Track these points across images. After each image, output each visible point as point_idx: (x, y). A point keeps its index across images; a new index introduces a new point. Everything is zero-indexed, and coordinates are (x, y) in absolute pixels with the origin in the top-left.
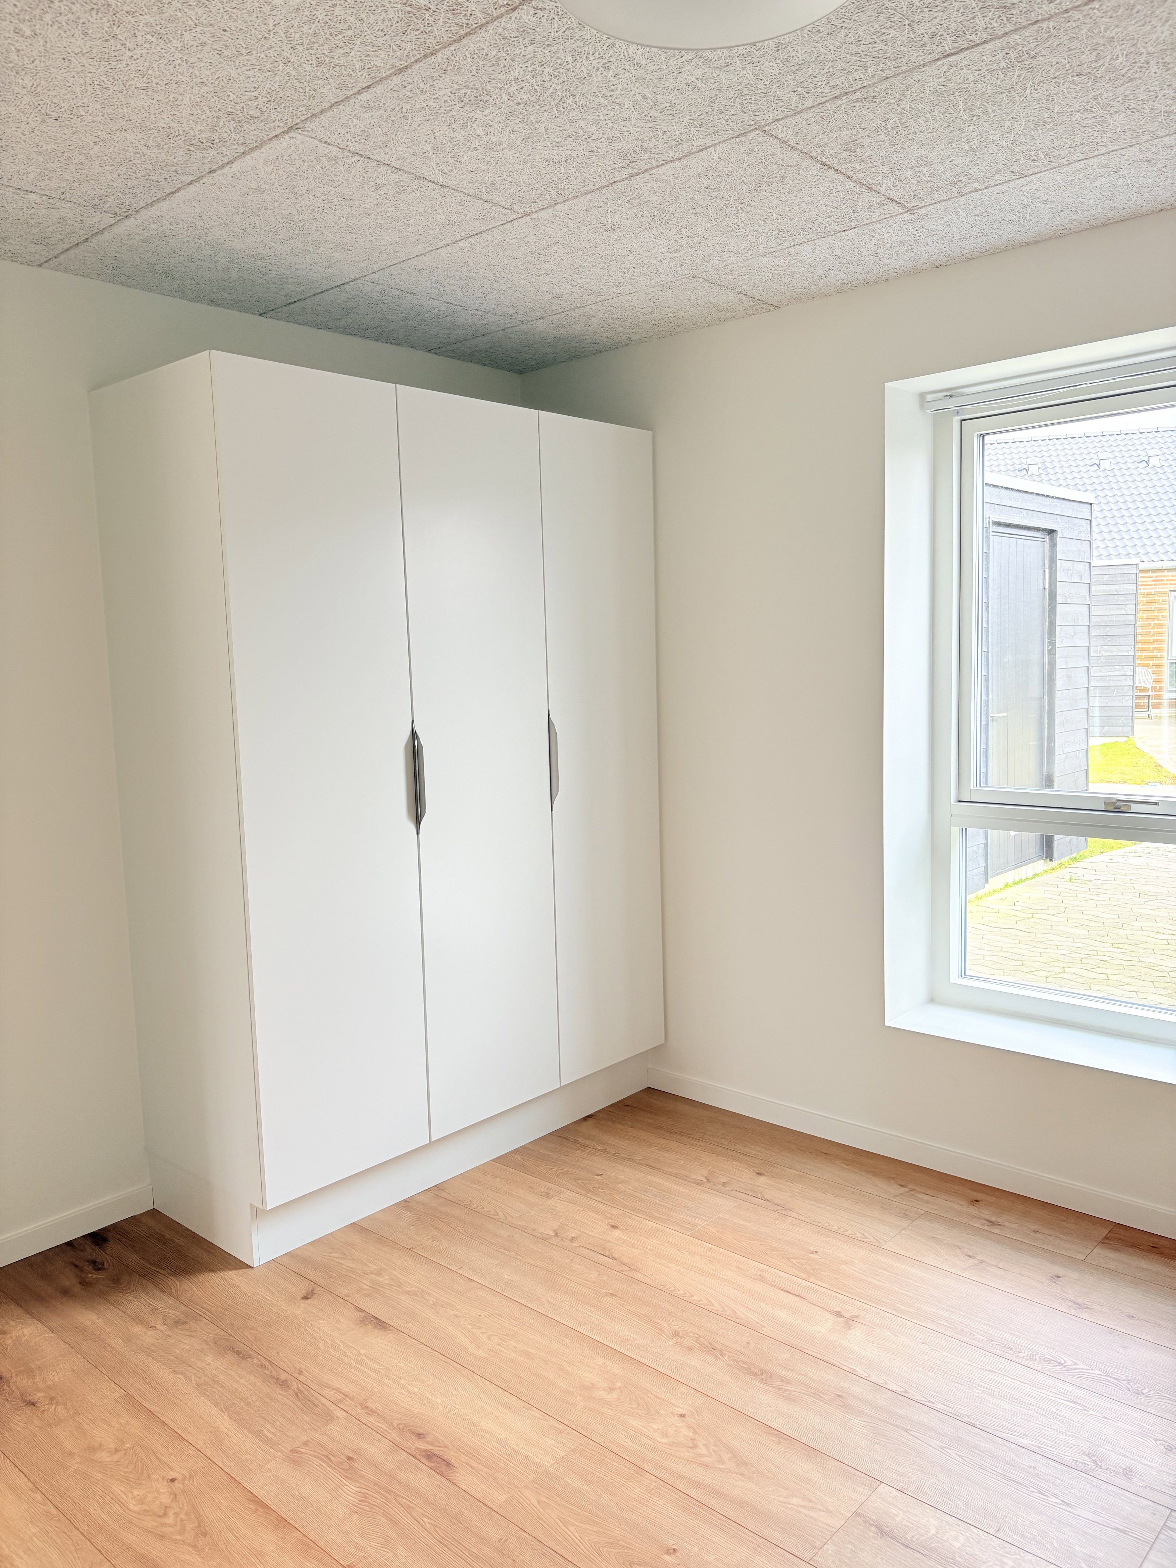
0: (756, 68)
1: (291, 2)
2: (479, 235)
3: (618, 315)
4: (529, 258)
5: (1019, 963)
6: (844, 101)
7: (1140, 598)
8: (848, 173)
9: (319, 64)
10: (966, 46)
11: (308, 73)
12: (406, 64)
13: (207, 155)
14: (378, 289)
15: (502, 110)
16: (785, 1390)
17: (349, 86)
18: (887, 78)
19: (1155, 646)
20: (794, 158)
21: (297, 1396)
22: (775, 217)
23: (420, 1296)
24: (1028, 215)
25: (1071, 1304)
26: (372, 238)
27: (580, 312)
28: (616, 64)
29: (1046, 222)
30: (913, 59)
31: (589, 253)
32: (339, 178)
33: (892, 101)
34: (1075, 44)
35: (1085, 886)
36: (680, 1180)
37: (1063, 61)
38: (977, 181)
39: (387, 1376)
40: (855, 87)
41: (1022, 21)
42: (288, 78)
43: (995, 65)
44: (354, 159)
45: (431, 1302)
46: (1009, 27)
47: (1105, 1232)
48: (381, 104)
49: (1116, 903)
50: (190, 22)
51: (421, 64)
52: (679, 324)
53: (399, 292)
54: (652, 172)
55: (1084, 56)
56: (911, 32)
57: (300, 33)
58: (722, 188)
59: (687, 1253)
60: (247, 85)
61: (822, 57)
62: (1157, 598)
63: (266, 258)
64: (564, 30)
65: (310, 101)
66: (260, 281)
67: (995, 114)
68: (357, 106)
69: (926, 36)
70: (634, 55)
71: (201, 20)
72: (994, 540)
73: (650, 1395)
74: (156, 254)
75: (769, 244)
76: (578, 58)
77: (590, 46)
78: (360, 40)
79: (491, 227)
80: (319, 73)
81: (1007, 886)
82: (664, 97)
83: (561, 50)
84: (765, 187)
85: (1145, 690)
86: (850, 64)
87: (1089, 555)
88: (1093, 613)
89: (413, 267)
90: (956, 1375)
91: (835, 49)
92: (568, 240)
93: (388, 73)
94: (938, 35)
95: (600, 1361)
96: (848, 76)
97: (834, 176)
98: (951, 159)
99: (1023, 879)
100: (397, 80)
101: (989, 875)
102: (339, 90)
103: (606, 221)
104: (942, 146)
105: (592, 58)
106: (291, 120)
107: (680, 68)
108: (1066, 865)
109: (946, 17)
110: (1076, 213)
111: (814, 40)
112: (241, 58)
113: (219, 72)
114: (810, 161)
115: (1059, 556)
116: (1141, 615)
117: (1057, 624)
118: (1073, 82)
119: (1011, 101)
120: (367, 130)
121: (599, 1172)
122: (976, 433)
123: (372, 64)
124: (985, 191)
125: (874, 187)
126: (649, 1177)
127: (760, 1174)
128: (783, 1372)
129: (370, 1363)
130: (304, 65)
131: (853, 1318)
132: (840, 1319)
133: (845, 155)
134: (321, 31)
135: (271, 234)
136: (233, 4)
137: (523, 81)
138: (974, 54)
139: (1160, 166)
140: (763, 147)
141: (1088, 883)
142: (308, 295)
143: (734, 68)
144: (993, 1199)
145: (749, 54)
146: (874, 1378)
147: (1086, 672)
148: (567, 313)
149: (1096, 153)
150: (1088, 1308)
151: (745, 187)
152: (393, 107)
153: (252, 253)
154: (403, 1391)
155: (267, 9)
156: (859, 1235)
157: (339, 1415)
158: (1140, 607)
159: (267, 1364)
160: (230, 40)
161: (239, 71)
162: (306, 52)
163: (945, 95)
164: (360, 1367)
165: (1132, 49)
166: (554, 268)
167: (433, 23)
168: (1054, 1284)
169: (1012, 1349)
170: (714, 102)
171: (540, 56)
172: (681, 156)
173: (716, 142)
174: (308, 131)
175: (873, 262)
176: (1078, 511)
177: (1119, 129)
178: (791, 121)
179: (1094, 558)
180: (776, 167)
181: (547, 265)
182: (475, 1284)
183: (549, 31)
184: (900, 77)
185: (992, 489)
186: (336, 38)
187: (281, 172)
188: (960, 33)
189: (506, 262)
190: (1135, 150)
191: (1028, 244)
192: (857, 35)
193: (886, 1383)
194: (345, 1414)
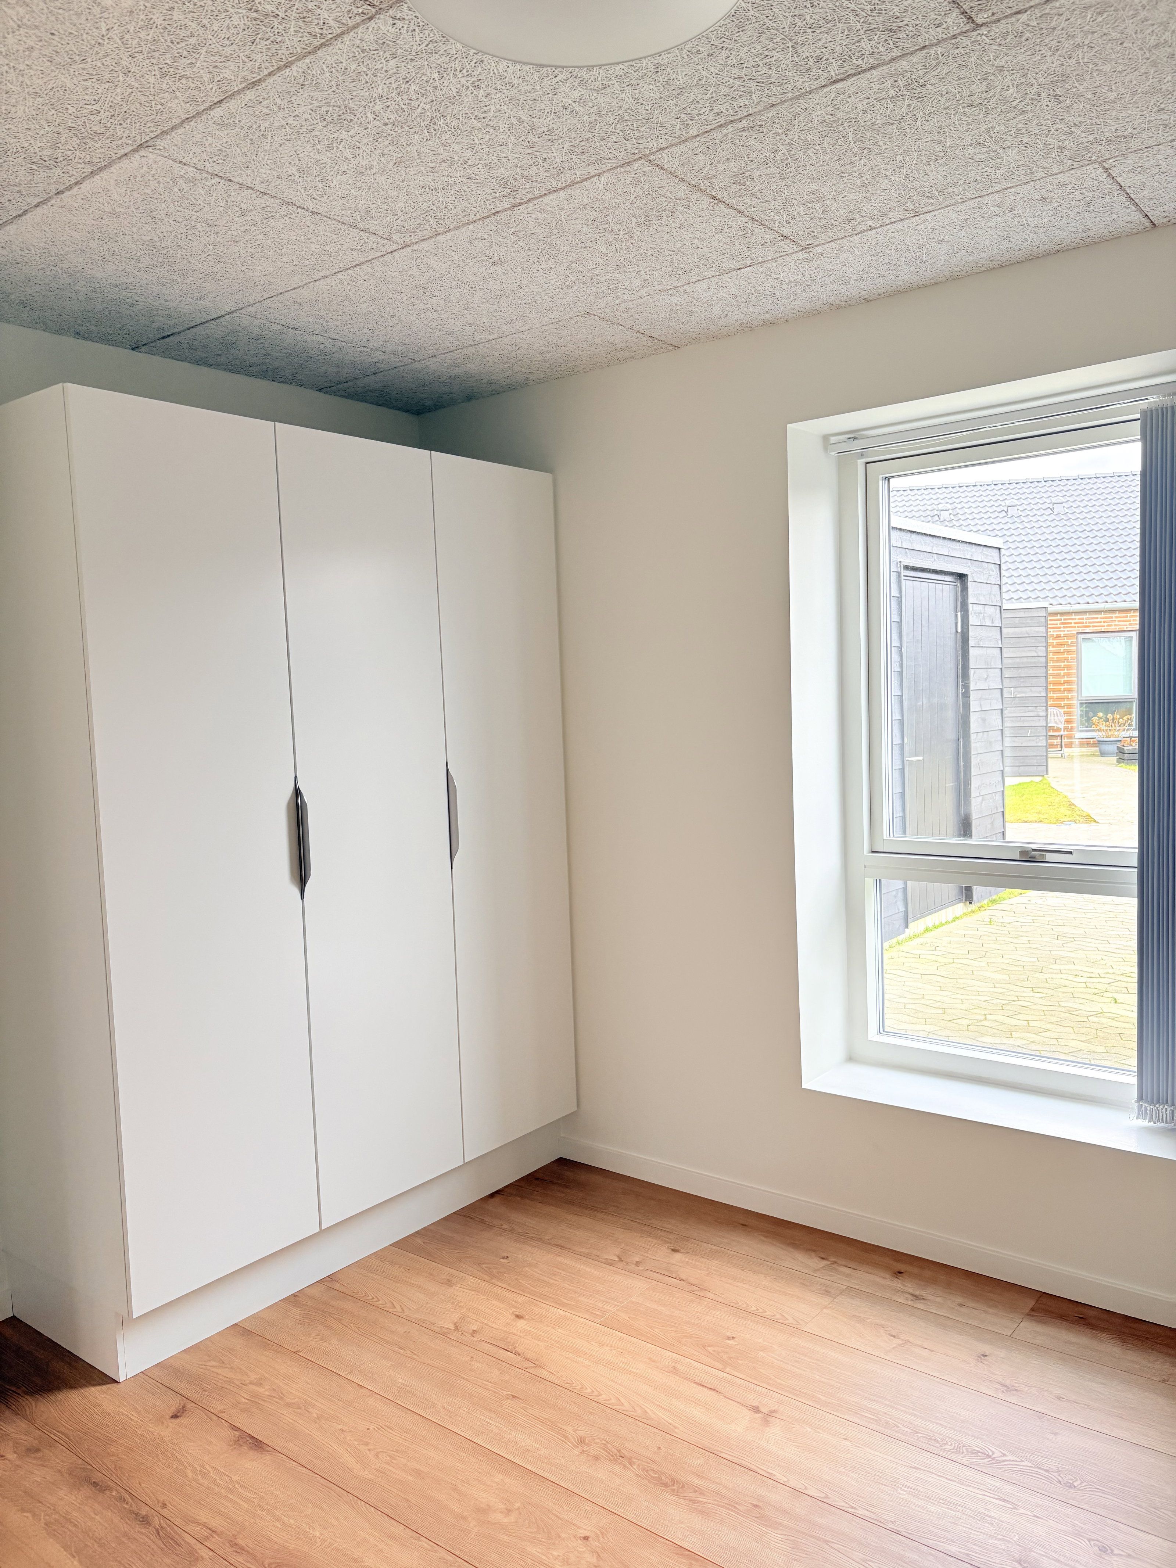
0: (635, 91)
1: (124, 4)
2: (358, 267)
3: (513, 354)
4: (415, 292)
5: (941, 1011)
6: (731, 130)
7: (1050, 641)
8: (739, 208)
9: (163, 75)
10: (853, 71)
11: (152, 86)
12: (259, 78)
13: (52, 175)
14: (256, 322)
15: (369, 130)
16: (698, 1502)
17: (199, 100)
18: (773, 105)
19: (1066, 687)
20: (682, 190)
21: (158, 1533)
22: (667, 253)
23: (303, 1408)
24: (924, 256)
25: (999, 1386)
26: (243, 268)
27: (472, 350)
28: (486, 83)
29: (942, 263)
30: (799, 85)
31: (478, 288)
32: (200, 202)
33: (780, 131)
34: (964, 73)
35: (1003, 928)
36: (591, 1261)
37: (953, 90)
38: (871, 219)
39: (260, 1506)
40: (741, 114)
41: (909, 46)
42: (130, 90)
43: (884, 93)
44: (213, 181)
45: (315, 1415)
46: (896, 52)
47: (1032, 1303)
48: (237, 121)
49: (1035, 946)
50: (12, 23)
51: (276, 77)
52: (577, 364)
53: (279, 327)
54: (536, 202)
55: (974, 86)
56: (795, 55)
57: (138, 40)
58: (610, 220)
59: (596, 1344)
60: (87, 97)
61: (704, 80)
62: (1066, 640)
63: (131, 288)
64: (427, 43)
65: (158, 117)
66: (128, 312)
67: (886, 147)
68: (210, 123)
69: (811, 60)
70: (505, 74)
71: (25, 21)
72: (907, 584)
73: (551, 1516)
74: (9, 283)
75: (664, 282)
76: (445, 75)
77: (457, 62)
78: (205, 49)
79: (370, 258)
80: (165, 85)
81: (927, 930)
82: (540, 120)
83: (426, 66)
84: (654, 221)
85: (1058, 730)
86: (733, 89)
87: (999, 599)
88: (1005, 655)
89: (291, 300)
90: (880, 1475)
91: (717, 71)
92: (454, 274)
93: (241, 86)
94: (823, 59)
95: (498, 1477)
96: (732, 103)
97: (725, 211)
98: (843, 195)
99: (943, 922)
100: (250, 95)
101: (910, 920)
102: (188, 105)
103: (491, 254)
104: (834, 181)
105: (460, 75)
106: (140, 137)
107: (555, 89)
108: (986, 907)
109: (830, 40)
110: (972, 254)
111: (694, 62)
112: (76, 66)
113: (53, 82)
114: (699, 194)
115: (971, 599)
116: (1051, 656)
117: (971, 667)
118: (965, 114)
119: (902, 133)
120: (224, 149)
121: (505, 1255)
122: (881, 476)
123: (222, 76)
124: (879, 229)
125: (767, 223)
126: (558, 1258)
127: (675, 1250)
128: (696, 1481)
129: (243, 1491)
130: (147, 77)
131: (772, 1413)
132: (758, 1415)
133: (736, 187)
134: (161, 38)
135: (133, 262)
136: (58, 4)
137: (387, 98)
138: (862, 81)
139: (1055, 205)
140: (649, 178)
141: (1008, 925)
142: (181, 328)
143: (612, 91)
144: (916, 1271)
145: (627, 74)
146: (792, 1484)
147: (1000, 714)
148: (460, 351)
149: (990, 190)
150: (1016, 1390)
151: (634, 220)
152: (250, 124)
153: (115, 282)
154: (277, 1524)
155: (96, 10)
156: (778, 1316)
157: (203, 1554)
158: (1050, 649)
159: (127, 1496)
160: (60, 45)
161: (75, 81)
162: (147, 61)
163: (834, 125)
164: (231, 1497)
165: (1023, 80)
166: (442, 303)
167: (283, 32)
168: (981, 1364)
169: (938, 1442)
170: (594, 127)
171: (403, 72)
172: (564, 185)
173: (600, 171)
174: (160, 150)
175: (771, 302)
176: (987, 555)
177: (1013, 165)
178: (677, 150)
179: (1004, 601)
180: (664, 199)
181: (434, 300)
182: (364, 1391)
183: (411, 44)
184: (786, 105)
185: (899, 533)
186: (178, 46)
187: (135, 194)
188: (846, 57)
189: (391, 296)
190: (1029, 188)
191: (926, 286)
192: (739, 57)
193: (806, 1488)
194: (211, 1553)
